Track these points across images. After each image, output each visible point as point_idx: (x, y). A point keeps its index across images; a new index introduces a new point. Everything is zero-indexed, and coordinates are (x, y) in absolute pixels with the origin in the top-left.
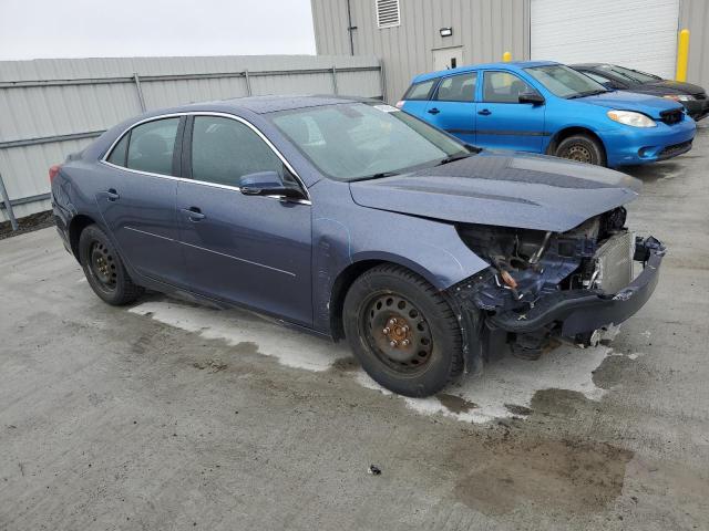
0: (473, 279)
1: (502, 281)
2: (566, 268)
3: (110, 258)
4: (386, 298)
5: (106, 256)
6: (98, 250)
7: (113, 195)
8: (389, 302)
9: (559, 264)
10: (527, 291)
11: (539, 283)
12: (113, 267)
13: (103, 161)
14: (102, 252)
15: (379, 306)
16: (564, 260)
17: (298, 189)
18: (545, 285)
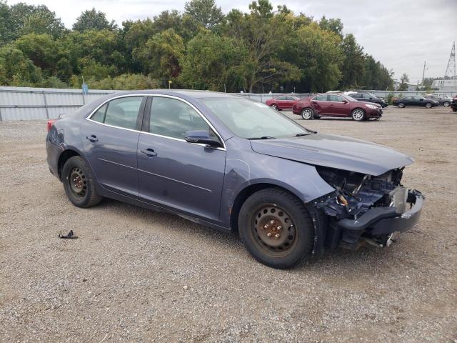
0: (325, 197)
1: (339, 201)
2: (375, 197)
3: (83, 177)
4: (271, 208)
5: (81, 176)
6: (76, 172)
7: (94, 139)
8: (273, 211)
9: (371, 194)
10: (353, 208)
11: (360, 205)
12: (85, 182)
13: (88, 119)
14: (78, 173)
15: (265, 212)
16: (374, 193)
17: (218, 141)
18: (363, 206)
